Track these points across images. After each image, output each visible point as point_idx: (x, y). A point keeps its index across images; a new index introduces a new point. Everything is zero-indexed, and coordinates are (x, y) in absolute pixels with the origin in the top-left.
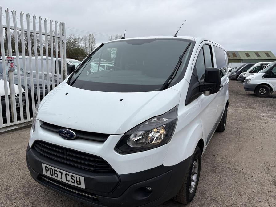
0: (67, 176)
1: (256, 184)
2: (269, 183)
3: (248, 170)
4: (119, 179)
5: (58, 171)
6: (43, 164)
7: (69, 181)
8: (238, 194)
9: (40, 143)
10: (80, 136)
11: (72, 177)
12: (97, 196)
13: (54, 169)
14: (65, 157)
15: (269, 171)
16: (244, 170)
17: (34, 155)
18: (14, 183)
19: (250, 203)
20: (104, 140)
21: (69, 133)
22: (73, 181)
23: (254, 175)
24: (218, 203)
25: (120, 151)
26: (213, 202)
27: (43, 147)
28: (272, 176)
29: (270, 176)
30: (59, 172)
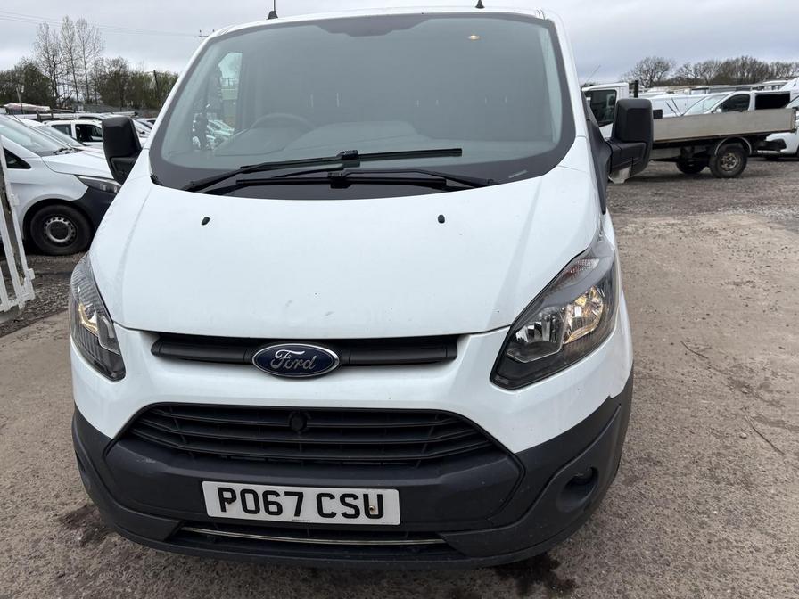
0: (325, 500)
1: (704, 399)
2: (726, 389)
3: (662, 368)
4: (518, 466)
5: (282, 494)
6: (204, 484)
7: (333, 515)
8: (687, 433)
9: (169, 411)
10: (355, 358)
11: (348, 500)
12: (441, 535)
13: (260, 489)
14: (299, 439)
15: (707, 360)
16: (653, 371)
17: (149, 461)
18: (13, 581)
19: (726, 448)
20: (450, 354)
21: (310, 353)
22: (351, 511)
23: (683, 378)
24: (661, 466)
25: (506, 382)
26: (650, 465)
27: (184, 423)
28: (720, 371)
29: (718, 373)
30: (287, 494)
